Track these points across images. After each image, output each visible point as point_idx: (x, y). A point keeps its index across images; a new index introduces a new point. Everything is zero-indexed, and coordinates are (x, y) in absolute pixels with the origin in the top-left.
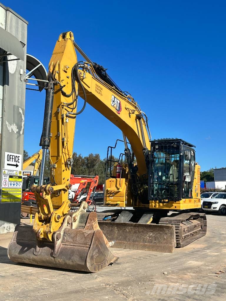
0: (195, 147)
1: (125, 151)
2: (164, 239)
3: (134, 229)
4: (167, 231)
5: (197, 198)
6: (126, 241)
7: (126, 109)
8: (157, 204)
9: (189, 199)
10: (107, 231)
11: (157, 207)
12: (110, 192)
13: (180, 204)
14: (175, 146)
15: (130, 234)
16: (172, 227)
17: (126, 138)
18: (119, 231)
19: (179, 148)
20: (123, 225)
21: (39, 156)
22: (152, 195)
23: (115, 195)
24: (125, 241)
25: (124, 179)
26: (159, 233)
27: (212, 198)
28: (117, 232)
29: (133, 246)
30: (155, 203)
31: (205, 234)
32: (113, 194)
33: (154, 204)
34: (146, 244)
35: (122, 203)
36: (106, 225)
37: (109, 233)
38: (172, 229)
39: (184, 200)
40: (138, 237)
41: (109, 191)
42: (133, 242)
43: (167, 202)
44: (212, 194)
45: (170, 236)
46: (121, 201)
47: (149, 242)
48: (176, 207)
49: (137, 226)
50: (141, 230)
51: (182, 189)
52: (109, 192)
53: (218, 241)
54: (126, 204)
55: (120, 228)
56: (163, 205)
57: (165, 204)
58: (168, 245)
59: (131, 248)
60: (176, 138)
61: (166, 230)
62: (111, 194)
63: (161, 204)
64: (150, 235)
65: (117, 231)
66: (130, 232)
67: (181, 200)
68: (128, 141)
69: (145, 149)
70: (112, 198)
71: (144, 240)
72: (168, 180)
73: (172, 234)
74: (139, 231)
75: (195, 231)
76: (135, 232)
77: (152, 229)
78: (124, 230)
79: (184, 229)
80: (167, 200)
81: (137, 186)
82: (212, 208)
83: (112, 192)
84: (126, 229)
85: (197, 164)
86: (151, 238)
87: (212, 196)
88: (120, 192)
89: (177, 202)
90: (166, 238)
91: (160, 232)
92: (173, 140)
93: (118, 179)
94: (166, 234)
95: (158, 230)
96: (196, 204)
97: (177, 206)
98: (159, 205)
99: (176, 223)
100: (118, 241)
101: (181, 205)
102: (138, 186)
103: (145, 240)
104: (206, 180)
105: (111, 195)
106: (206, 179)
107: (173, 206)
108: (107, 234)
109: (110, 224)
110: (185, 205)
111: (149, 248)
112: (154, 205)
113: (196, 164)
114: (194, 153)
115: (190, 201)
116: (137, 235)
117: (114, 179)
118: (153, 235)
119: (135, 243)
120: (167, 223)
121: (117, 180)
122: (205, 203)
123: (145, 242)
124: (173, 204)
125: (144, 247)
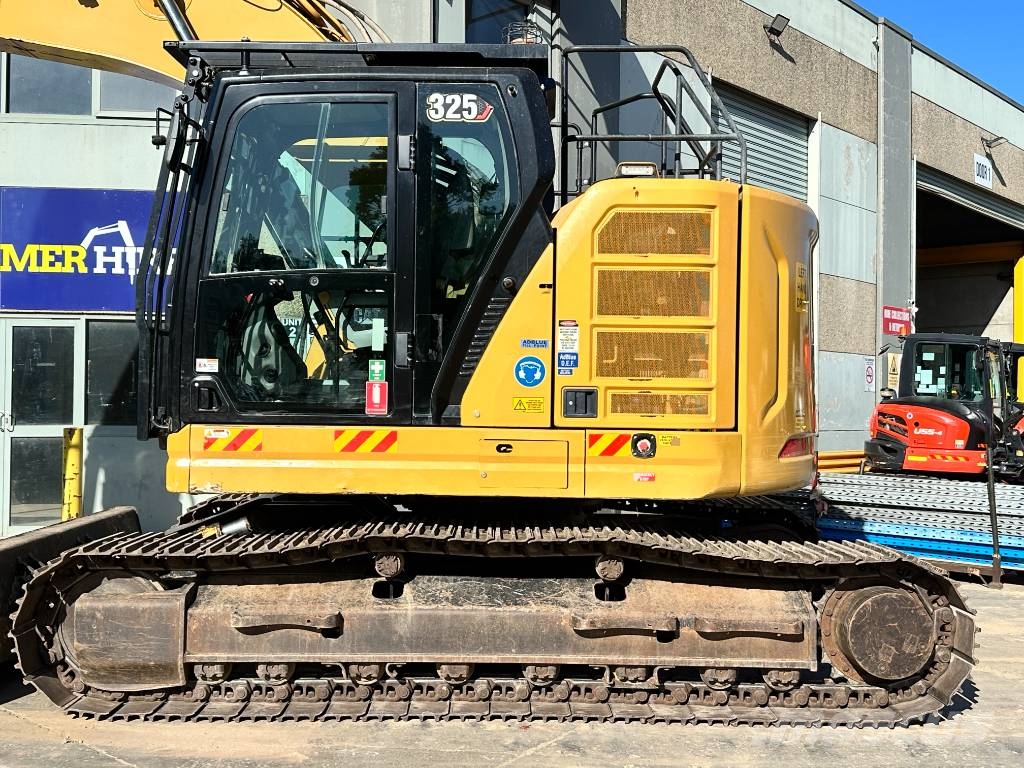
115: (369, 446)
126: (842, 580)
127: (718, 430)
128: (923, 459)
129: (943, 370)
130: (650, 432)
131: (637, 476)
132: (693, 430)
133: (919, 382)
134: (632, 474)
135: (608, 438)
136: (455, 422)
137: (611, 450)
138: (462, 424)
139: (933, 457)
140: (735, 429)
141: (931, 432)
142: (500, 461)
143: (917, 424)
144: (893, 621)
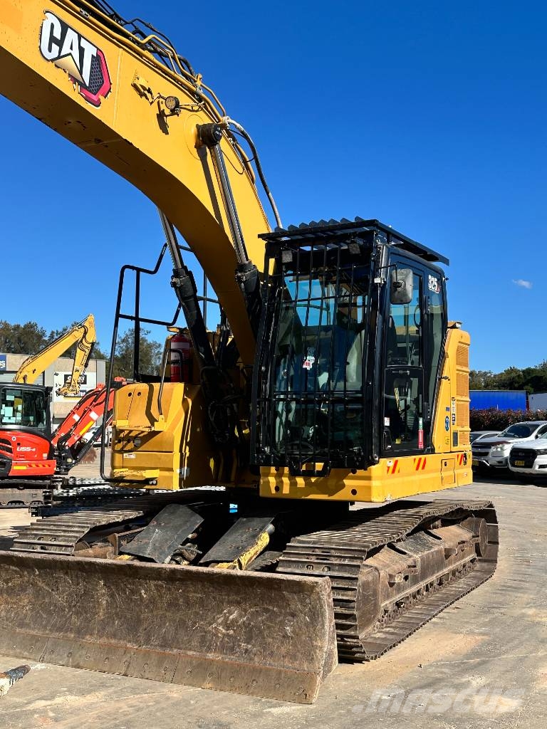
0: (446, 261)
1: (172, 277)
2: (285, 636)
3: (169, 589)
4: (296, 605)
5: (454, 449)
6: (136, 642)
7: (142, 95)
8: (286, 480)
9: (417, 457)
10: (70, 594)
11: (286, 490)
12: (126, 432)
13: (369, 478)
14: (355, 250)
15: (155, 613)
16: (313, 587)
17: (175, 228)
18: (112, 596)
19: (370, 256)
20: (125, 575)
21: (85, 333)
22: (266, 444)
23: (142, 445)
24: (129, 641)
25: (179, 388)
26: (267, 610)
27: (537, 437)
28: (105, 602)
29: (160, 663)
30: (279, 475)
31: (490, 572)
32: (136, 442)
33: (272, 480)
34: (210, 656)
35: (167, 474)
36: (66, 573)
37: (75, 606)
38: (314, 596)
39: (391, 465)
40: (182, 624)
41: (123, 431)
42: (161, 646)
43: (319, 474)
44: (538, 426)
45: (307, 625)
46: (162, 469)
47: (223, 649)
48: (354, 492)
49: (179, 580)
50: (194, 596)
51: (382, 421)
52: (122, 435)
53: (531, 612)
54: (181, 480)
55: (117, 586)
56: (308, 484)
57: (313, 480)
58: (296, 664)
59: (149, 676)
60: (357, 218)
61: (294, 599)
62: (129, 442)
63: (300, 481)
64: (231, 617)
65: (106, 598)
66: (152, 601)
67: (374, 463)
68: (182, 242)
69: (242, 268)
70: (133, 455)
71: (203, 641)
72: (340, 385)
73: (316, 615)
74: (187, 602)
75: (445, 571)
76: (173, 605)
77: (237, 593)
78: (133, 592)
79: (391, 576)
80: (319, 466)
81: (228, 410)
82: (537, 468)
83: (133, 434)
84: (138, 592)
85: (458, 325)
86: (231, 632)
87: (539, 432)
88: (159, 432)
89: (360, 472)
90: (293, 632)
91: (271, 608)
92: (346, 225)
93: (156, 386)
94: (293, 615)
95: (262, 599)
96: (447, 473)
97: (358, 486)
98: (293, 484)
99: (346, 562)
100: (106, 640)
101: (375, 483)
102: (232, 408)
103: (209, 637)
104: (532, 390)
105: (130, 446)
106: (532, 387)
107: (344, 486)
108: (70, 607)
109: (80, 570)
110: (396, 480)
111: (219, 677)
112: (276, 483)
113: (454, 327)
114: (442, 284)
115: (421, 466)
116: (178, 616)
117: (144, 387)
118: (241, 616)
119: (168, 651)
120: (313, 559)
121: (151, 389)
122: (515, 452)
123: (209, 650)
124: (344, 478)
125: (200, 672)
128: (24, 468)
129: (20, 407)
130: (465, 452)
131: (465, 474)
133: (4, 415)
135: (460, 456)
137: (460, 463)
139: (30, 466)
141: (28, 449)
143: (19, 444)
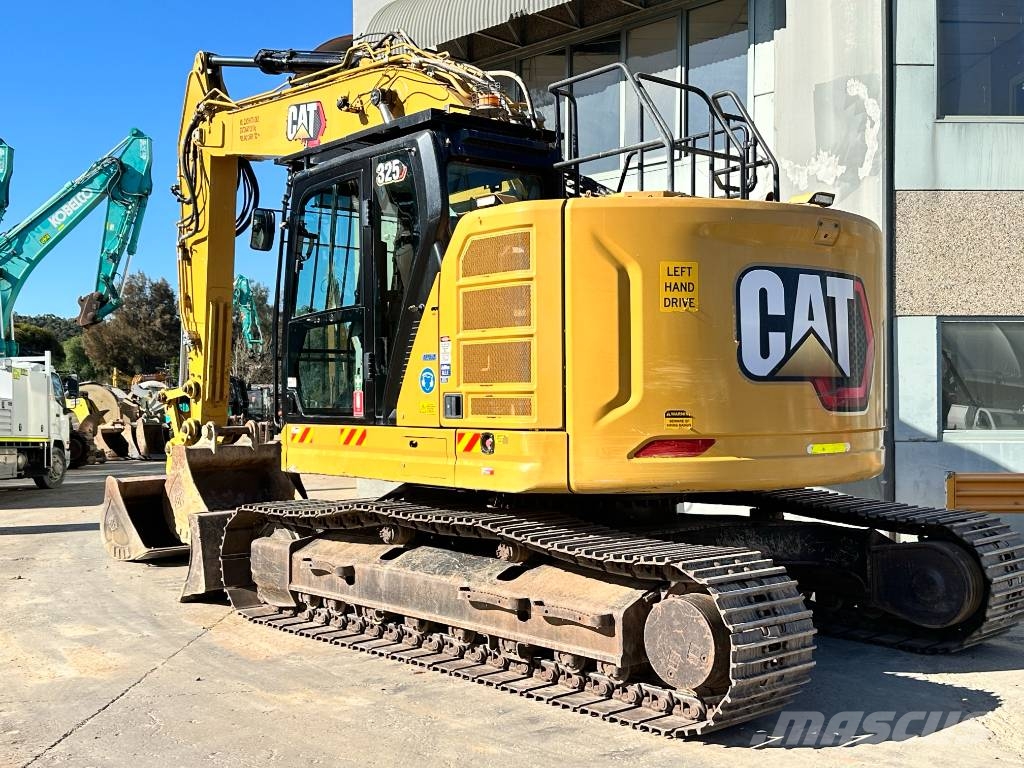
5: (451, 422)
9: (348, 428)
39: (298, 432)
115: (355, 441)
126: (673, 584)
127: (540, 430)
130: (490, 431)
131: (484, 470)
132: (533, 430)
134: (480, 468)
135: (468, 435)
136: (393, 423)
137: (469, 448)
138: (398, 424)
140: (563, 429)
142: (410, 454)
144: (679, 627)
